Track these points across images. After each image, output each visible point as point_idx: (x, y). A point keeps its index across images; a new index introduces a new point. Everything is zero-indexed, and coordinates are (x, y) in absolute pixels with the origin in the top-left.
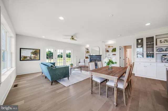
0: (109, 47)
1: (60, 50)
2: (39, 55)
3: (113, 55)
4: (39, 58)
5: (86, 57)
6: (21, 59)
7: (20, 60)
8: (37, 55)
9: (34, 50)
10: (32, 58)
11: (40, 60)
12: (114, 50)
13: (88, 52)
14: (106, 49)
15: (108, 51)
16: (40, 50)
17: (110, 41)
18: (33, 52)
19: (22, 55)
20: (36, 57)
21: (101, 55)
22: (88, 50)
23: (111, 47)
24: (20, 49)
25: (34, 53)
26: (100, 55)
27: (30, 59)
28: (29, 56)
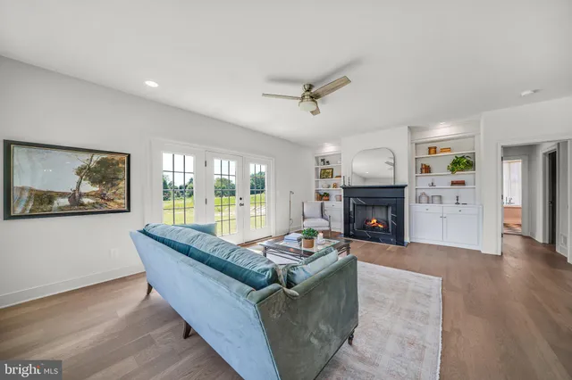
0: (433, 150)
1: (225, 163)
2: (123, 184)
3: (453, 183)
4: (124, 201)
5: (317, 192)
7: (9, 215)
8: (113, 185)
9: (96, 158)
11: (129, 211)
12: (464, 163)
13: (326, 174)
14: (417, 159)
15: (427, 169)
16: (129, 156)
17: (442, 124)
18: (93, 165)
20: (109, 194)
21: (403, 187)
22: (326, 167)
23: (443, 150)
24: (8, 144)
25: (95, 170)
26: (399, 183)
27: (75, 210)
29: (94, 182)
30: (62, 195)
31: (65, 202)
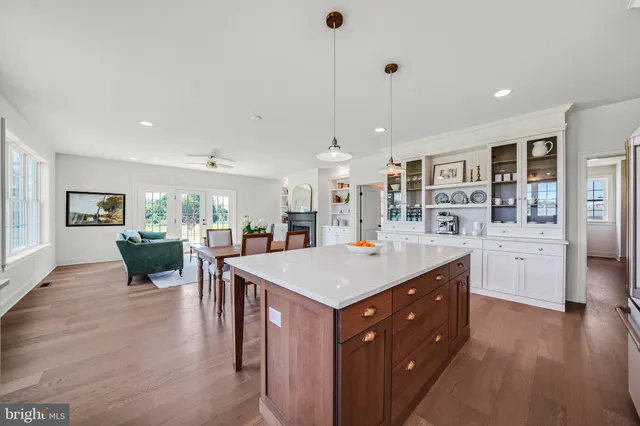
0: (341, 186)
4: (122, 220)
5: (283, 216)
6: (71, 223)
7: (67, 225)
8: (116, 211)
9: (107, 197)
10: (102, 219)
11: (124, 224)
14: (334, 192)
15: (338, 200)
16: (124, 196)
18: (105, 201)
19: (71, 210)
20: (113, 216)
21: (315, 213)
23: (345, 186)
24: (68, 193)
25: (107, 204)
26: (313, 211)
27: (96, 223)
28: (94, 213)
29: (106, 210)
30: (91, 216)
31: (91, 219)
